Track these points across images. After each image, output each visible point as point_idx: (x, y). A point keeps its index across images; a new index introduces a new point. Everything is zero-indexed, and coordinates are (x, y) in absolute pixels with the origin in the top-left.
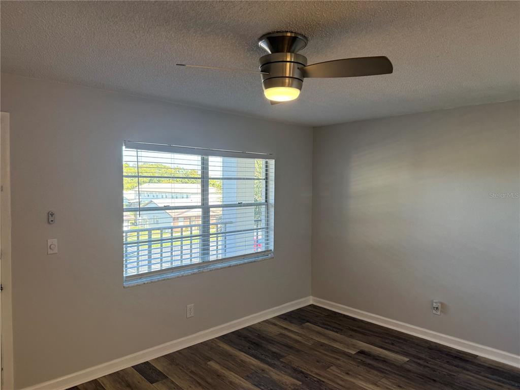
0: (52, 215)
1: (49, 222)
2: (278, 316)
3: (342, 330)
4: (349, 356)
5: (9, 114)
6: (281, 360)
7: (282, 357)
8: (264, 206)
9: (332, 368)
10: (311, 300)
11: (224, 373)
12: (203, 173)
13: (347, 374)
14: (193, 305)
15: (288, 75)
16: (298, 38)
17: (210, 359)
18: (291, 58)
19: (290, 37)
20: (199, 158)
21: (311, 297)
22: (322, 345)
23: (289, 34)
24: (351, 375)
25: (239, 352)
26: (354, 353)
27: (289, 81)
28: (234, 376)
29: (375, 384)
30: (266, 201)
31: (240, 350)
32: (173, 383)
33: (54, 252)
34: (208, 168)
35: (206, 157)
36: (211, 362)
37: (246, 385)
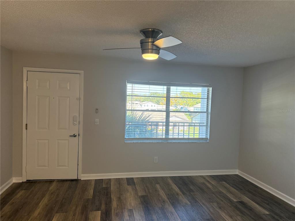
0: (97, 110)
1: (97, 112)
2: (210, 176)
3: (241, 189)
4: (231, 201)
5: (83, 71)
6: (191, 193)
7: (193, 192)
8: (206, 113)
9: (214, 203)
10: (237, 172)
11: (159, 190)
12: (167, 95)
13: (220, 208)
14: (157, 157)
15: (150, 48)
16: (155, 31)
17: (158, 183)
18: (151, 41)
19: (151, 31)
20: (165, 87)
21: (238, 170)
22: (221, 192)
23: (150, 30)
24: (222, 209)
25: (174, 184)
26: (235, 200)
27: (151, 51)
28: (162, 192)
29: (231, 217)
30: (207, 111)
31: (175, 184)
32: (136, 187)
33: (97, 124)
34: (170, 92)
35: (169, 87)
36: (158, 185)
37: (164, 197)
